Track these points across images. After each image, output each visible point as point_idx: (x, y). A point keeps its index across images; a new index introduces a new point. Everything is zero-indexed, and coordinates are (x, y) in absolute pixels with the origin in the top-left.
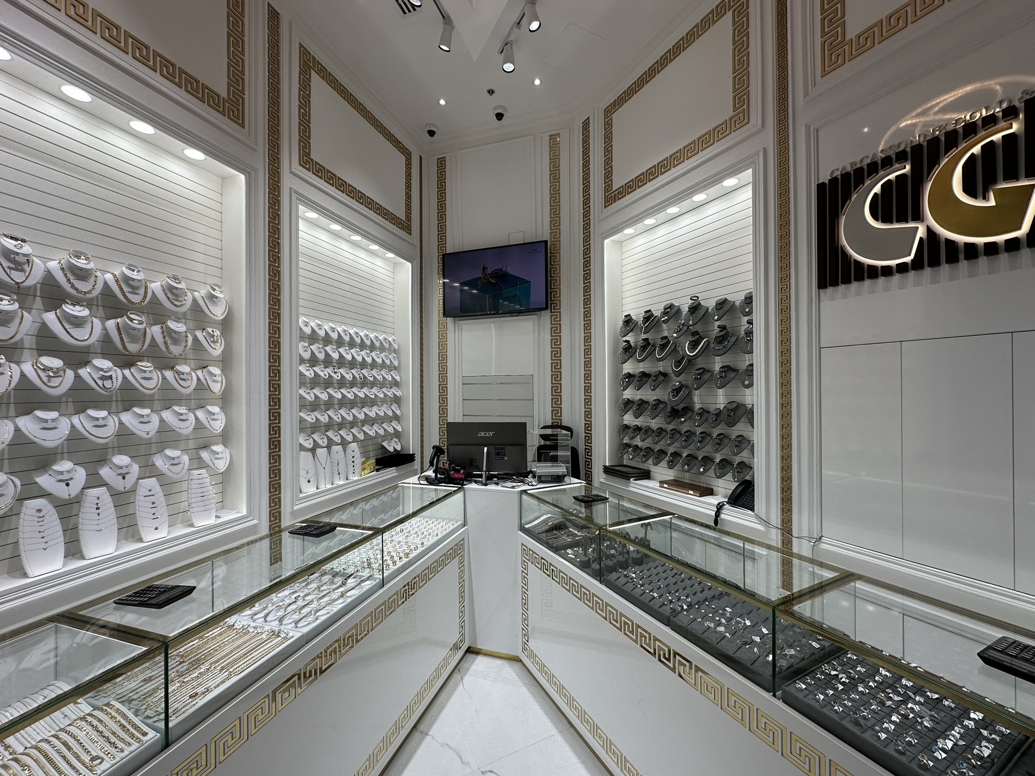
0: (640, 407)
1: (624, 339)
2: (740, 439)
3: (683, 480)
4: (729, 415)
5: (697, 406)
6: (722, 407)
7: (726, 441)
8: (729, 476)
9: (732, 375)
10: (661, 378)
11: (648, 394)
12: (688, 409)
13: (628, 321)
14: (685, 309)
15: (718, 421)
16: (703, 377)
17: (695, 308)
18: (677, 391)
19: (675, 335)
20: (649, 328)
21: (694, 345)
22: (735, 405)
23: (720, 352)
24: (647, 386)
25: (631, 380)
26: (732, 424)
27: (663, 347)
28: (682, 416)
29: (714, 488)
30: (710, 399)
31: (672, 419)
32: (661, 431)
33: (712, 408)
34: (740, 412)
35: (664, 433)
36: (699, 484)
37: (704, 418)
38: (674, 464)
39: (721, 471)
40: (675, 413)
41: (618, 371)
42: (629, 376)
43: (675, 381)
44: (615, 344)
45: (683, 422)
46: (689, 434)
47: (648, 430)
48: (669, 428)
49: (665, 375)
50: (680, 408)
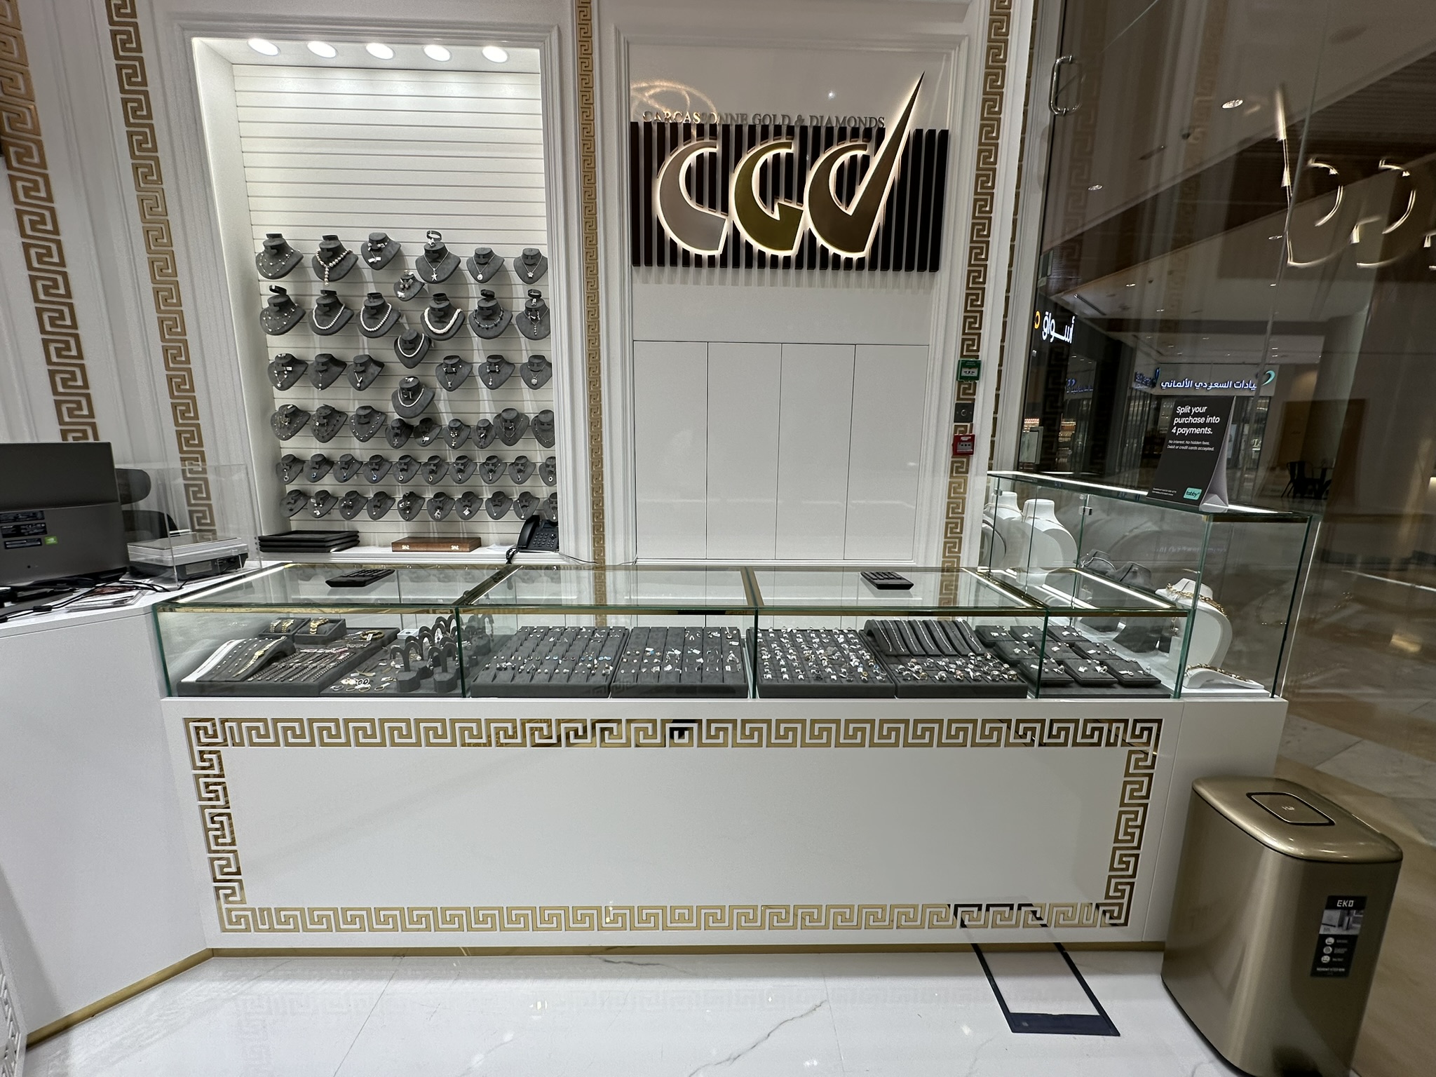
0: (330, 421)
1: (275, 283)
2: (523, 461)
3: (426, 535)
4: (507, 428)
5: (446, 420)
6: (490, 418)
7: (500, 469)
8: (511, 515)
9: (506, 370)
10: (374, 369)
11: (348, 399)
12: (429, 423)
13: (277, 248)
14: (415, 250)
15: (489, 438)
16: (456, 372)
17: (436, 254)
18: (411, 392)
19: (401, 294)
20: (339, 271)
21: (441, 316)
22: (513, 415)
23: (491, 333)
24: (340, 381)
25: (300, 369)
26: (511, 442)
27: (376, 311)
28: (425, 434)
29: (481, 536)
30: (469, 407)
31: (403, 438)
32: (378, 462)
33: (473, 421)
34: (522, 424)
35: (387, 466)
36: (456, 536)
37: (464, 434)
38: (414, 512)
39: (499, 509)
40: (406, 430)
41: (258, 350)
42: (291, 361)
43: (402, 374)
44: (249, 292)
45: (425, 444)
46: (437, 463)
47: (350, 463)
48: (395, 456)
49: (381, 365)
50: (416, 422)
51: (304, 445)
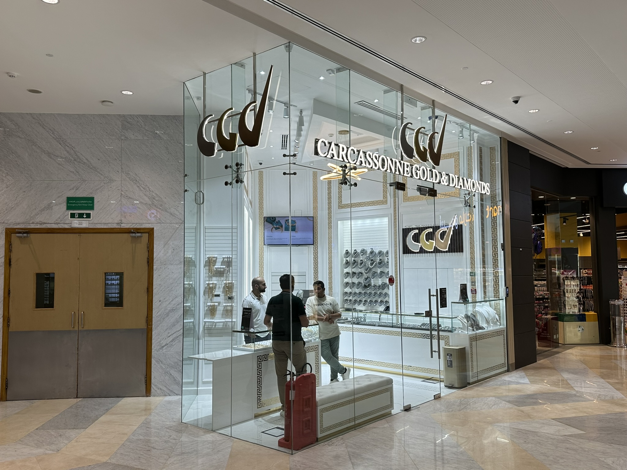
0: (353, 285)
1: (346, 259)
2: (385, 294)
4: (382, 287)
5: (373, 284)
6: (380, 284)
7: (382, 295)
8: (383, 306)
9: (383, 274)
10: (360, 274)
11: (356, 280)
12: (369, 285)
13: (347, 253)
14: (369, 252)
15: (379, 289)
16: (374, 274)
17: (372, 252)
18: (366, 279)
19: (365, 260)
20: (356, 256)
21: (372, 264)
22: (384, 283)
23: (380, 267)
24: (355, 277)
26: (383, 289)
27: (361, 264)
28: (368, 287)
30: (377, 282)
32: (360, 293)
33: (377, 285)
34: (386, 285)
35: (361, 294)
37: (375, 288)
38: (366, 304)
39: (380, 304)
40: (365, 287)
41: (343, 271)
42: (348, 273)
43: (365, 276)
44: (342, 260)
45: (368, 290)
46: (370, 293)
47: (355, 293)
48: (363, 292)
49: (362, 273)
50: (367, 285)
51: (348, 290)
